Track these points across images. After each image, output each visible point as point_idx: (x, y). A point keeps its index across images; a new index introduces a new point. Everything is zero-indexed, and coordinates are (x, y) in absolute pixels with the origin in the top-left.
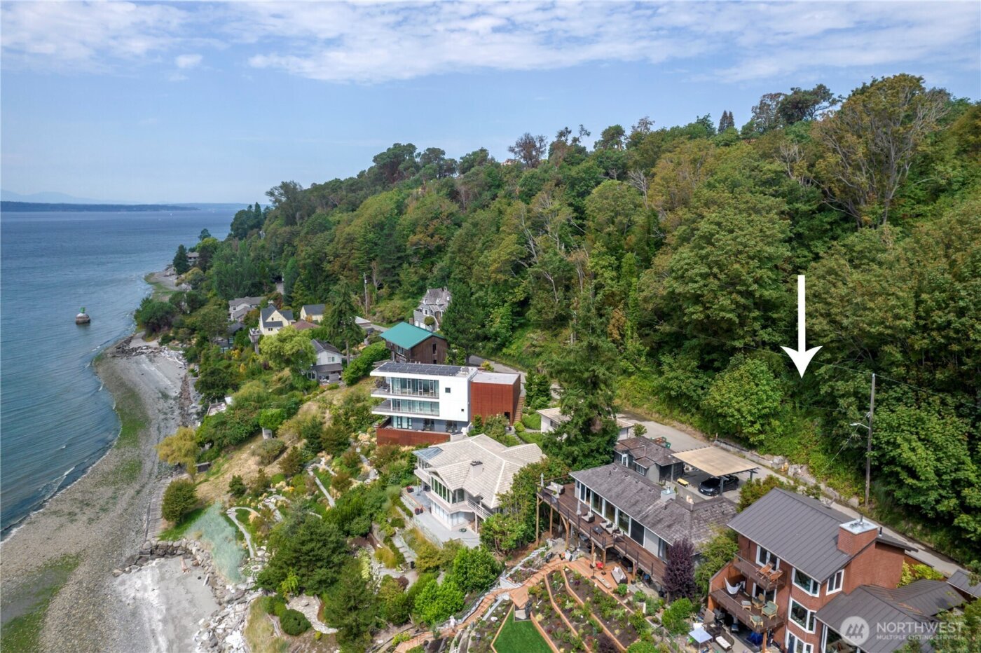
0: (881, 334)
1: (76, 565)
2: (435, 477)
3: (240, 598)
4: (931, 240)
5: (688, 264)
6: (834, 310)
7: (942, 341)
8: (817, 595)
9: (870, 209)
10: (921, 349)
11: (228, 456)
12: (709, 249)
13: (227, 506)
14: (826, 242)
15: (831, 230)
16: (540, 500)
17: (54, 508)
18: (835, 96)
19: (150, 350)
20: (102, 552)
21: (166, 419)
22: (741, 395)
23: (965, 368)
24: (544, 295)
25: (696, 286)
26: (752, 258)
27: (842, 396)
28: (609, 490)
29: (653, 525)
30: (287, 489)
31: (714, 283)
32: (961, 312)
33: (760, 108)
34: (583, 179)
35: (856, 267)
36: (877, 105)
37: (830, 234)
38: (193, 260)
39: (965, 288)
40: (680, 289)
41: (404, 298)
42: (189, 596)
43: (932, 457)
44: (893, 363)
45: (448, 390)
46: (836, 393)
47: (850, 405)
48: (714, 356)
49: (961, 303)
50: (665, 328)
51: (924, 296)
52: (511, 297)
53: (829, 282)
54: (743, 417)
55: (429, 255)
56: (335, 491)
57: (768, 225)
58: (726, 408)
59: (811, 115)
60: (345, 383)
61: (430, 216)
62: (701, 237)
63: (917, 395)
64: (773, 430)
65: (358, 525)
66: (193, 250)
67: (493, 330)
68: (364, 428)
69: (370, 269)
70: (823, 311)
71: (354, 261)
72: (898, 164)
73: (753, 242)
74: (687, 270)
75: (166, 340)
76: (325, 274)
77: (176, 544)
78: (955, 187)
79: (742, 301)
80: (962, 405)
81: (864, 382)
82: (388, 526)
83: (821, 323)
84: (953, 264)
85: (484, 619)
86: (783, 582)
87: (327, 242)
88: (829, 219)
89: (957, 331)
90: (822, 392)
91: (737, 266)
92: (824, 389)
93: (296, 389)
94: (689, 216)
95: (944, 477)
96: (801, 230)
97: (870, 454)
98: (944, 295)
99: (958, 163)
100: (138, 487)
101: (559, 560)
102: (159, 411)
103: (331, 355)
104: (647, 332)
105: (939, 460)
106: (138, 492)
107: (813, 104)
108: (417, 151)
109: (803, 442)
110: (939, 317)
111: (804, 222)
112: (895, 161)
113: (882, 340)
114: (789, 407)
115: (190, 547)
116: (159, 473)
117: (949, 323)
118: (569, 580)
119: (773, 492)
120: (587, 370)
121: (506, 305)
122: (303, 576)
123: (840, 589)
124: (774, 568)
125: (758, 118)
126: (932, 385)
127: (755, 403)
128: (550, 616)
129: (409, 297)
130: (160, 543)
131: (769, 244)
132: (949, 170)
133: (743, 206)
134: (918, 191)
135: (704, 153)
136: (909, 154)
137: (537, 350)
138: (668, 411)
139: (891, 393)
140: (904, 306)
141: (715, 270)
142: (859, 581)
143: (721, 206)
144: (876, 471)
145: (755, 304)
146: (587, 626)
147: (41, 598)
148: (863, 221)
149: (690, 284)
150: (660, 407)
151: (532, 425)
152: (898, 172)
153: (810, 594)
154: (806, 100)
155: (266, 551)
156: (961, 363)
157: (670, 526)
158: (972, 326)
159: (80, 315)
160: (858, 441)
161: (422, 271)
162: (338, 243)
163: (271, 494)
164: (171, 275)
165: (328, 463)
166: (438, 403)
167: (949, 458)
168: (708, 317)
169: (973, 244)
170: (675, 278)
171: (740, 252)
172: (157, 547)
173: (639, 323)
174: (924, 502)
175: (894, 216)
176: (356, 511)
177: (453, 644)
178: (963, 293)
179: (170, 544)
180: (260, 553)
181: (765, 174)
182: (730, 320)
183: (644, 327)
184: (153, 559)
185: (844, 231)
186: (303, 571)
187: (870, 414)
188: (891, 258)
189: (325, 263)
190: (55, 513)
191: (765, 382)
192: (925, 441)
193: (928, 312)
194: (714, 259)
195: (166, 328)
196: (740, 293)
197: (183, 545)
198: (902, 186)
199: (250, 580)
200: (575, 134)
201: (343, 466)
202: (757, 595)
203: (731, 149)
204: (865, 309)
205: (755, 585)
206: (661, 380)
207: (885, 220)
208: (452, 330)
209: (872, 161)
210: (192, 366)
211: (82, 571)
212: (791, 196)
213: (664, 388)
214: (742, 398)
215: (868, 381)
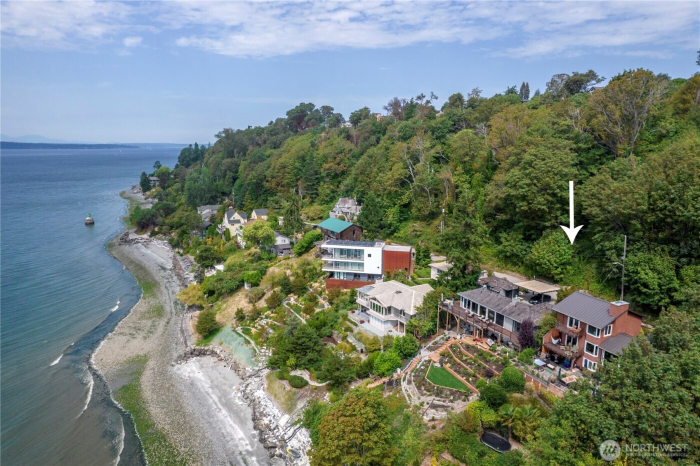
0: (629, 214)
1: (147, 360)
2: (373, 301)
3: (256, 374)
4: (656, 164)
5: (519, 178)
6: (604, 203)
7: (662, 216)
8: (599, 337)
9: (623, 147)
10: (651, 221)
11: (224, 300)
12: (531, 169)
13: (235, 326)
14: (597, 166)
15: (600, 159)
16: (440, 309)
17: (119, 331)
18: (600, 77)
19: (144, 240)
20: (159, 354)
21: (169, 282)
22: (550, 252)
23: (674, 231)
24: (422, 200)
25: (524, 190)
26: (556, 174)
27: (608, 250)
28: (482, 300)
29: (510, 315)
30: (272, 315)
31: (534, 189)
32: (672, 201)
33: (551, 83)
34: (440, 128)
35: (615, 179)
36: (627, 88)
37: (599, 161)
38: (153, 182)
39: (674, 188)
40: (513, 192)
41: (321, 205)
42: (222, 375)
43: (657, 277)
44: (636, 230)
45: (369, 255)
46: (605, 249)
47: (613, 253)
48: (532, 232)
49: (672, 196)
50: (501, 217)
51: (653, 193)
52: (399, 202)
53: (600, 188)
54: (551, 264)
55: (337, 177)
56: (305, 315)
57: (564, 156)
58: (541, 260)
59: (585, 88)
60: (294, 255)
61: (337, 151)
62: (525, 163)
63: (649, 247)
64: (568, 272)
65: (326, 331)
66: (152, 175)
67: (389, 222)
68: (315, 280)
69: (297, 185)
70: (597, 204)
71: (287, 181)
72: (639, 121)
73: (557, 166)
74: (518, 182)
75: (153, 234)
76: (264, 189)
77: (206, 348)
78: (671, 134)
79: (550, 199)
80: (672, 251)
81: (620, 241)
82: (343, 332)
83: (596, 210)
84: (668, 176)
85: (418, 367)
86: (582, 334)
87: (265, 168)
88: (599, 153)
89: (670, 211)
90: (596, 249)
91: (548, 179)
92: (597, 247)
93: (263, 259)
94: (515, 151)
95: (663, 288)
96: (582, 159)
97: (623, 279)
98: (663, 192)
99: (673, 120)
100: (166, 320)
101: (453, 340)
102: (163, 277)
103: (284, 239)
104: (490, 220)
105: (660, 279)
106: (168, 323)
107: (587, 82)
108: (316, 108)
109: (585, 277)
110: (660, 204)
111: (584, 154)
112: (637, 119)
113: (630, 217)
114: (576, 259)
115: (215, 350)
116: (177, 312)
117: (666, 207)
118: (463, 347)
119: (574, 293)
120: (464, 238)
121: (396, 206)
122: (298, 358)
123: (610, 335)
124: (577, 328)
125: (550, 90)
126: (656, 240)
127: (558, 256)
128: (454, 364)
129: (324, 204)
130: (197, 347)
131: (566, 167)
132: (668, 124)
133: (549, 145)
134: (650, 136)
135: (521, 113)
136: (645, 115)
137: (418, 233)
138: (504, 265)
139: (635, 246)
140: (643, 198)
141: (535, 181)
142: (619, 331)
143: (537, 145)
144: (627, 289)
145: (557, 201)
146: (476, 366)
147: (133, 376)
148: (618, 154)
149: (520, 190)
150: (499, 263)
151: (422, 275)
152: (639, 126)
153: (596, 337)
154: (582, 80)
155: (267, 349)
156: (672, 228)
157: (519, 315)
158: (678, 208)
159: (88, 218)
160: (617, 273)
161: (332, 187)
162: (274, 169)
163: (262, 318)
164: (138, 192)
165: (296, 300)
166: (363, 263)
167: (665, 277)
168: (530, 209)
169: (678, 165)
170: (511, 187)
171: (549, 171)
172: (194, 350)
173: (484, 216)
174: (652, 302)
175: (636, 151)
176: (323, 324)
177: (402, 380)
178: (673, 191)
179: (202, 348)
180: (263, 351)
181: (562, 126)
182: (543, 209)
183: (488, 217)
184: (193, 357)
185: (608, 159)
186: (298, 355)
187: (623, 258)
188: (635, 173)
189: (264, 183)
190: (121, 334)
191: (563, 245)
192: (653, 270)
193: (655, 201)
194: (534, 175)
195: (152, 226)
196: (548, 194)
197: (211, 349)
198: (641, 134)
199: (260, 365)
200: (428, 98)
201: (307, 301)
202: (568, 343)
203: (538, 110)
204: (621, 201)
205: (567, 336)
206: (500, 247)
207: (631, 153)
208: (365, 221)
209: (623, 119)
210: (177, 250)
211: (151, 363)
212: (577, 139)
213: (501, 252)
214: (550, 254)
215: (623, 241)
